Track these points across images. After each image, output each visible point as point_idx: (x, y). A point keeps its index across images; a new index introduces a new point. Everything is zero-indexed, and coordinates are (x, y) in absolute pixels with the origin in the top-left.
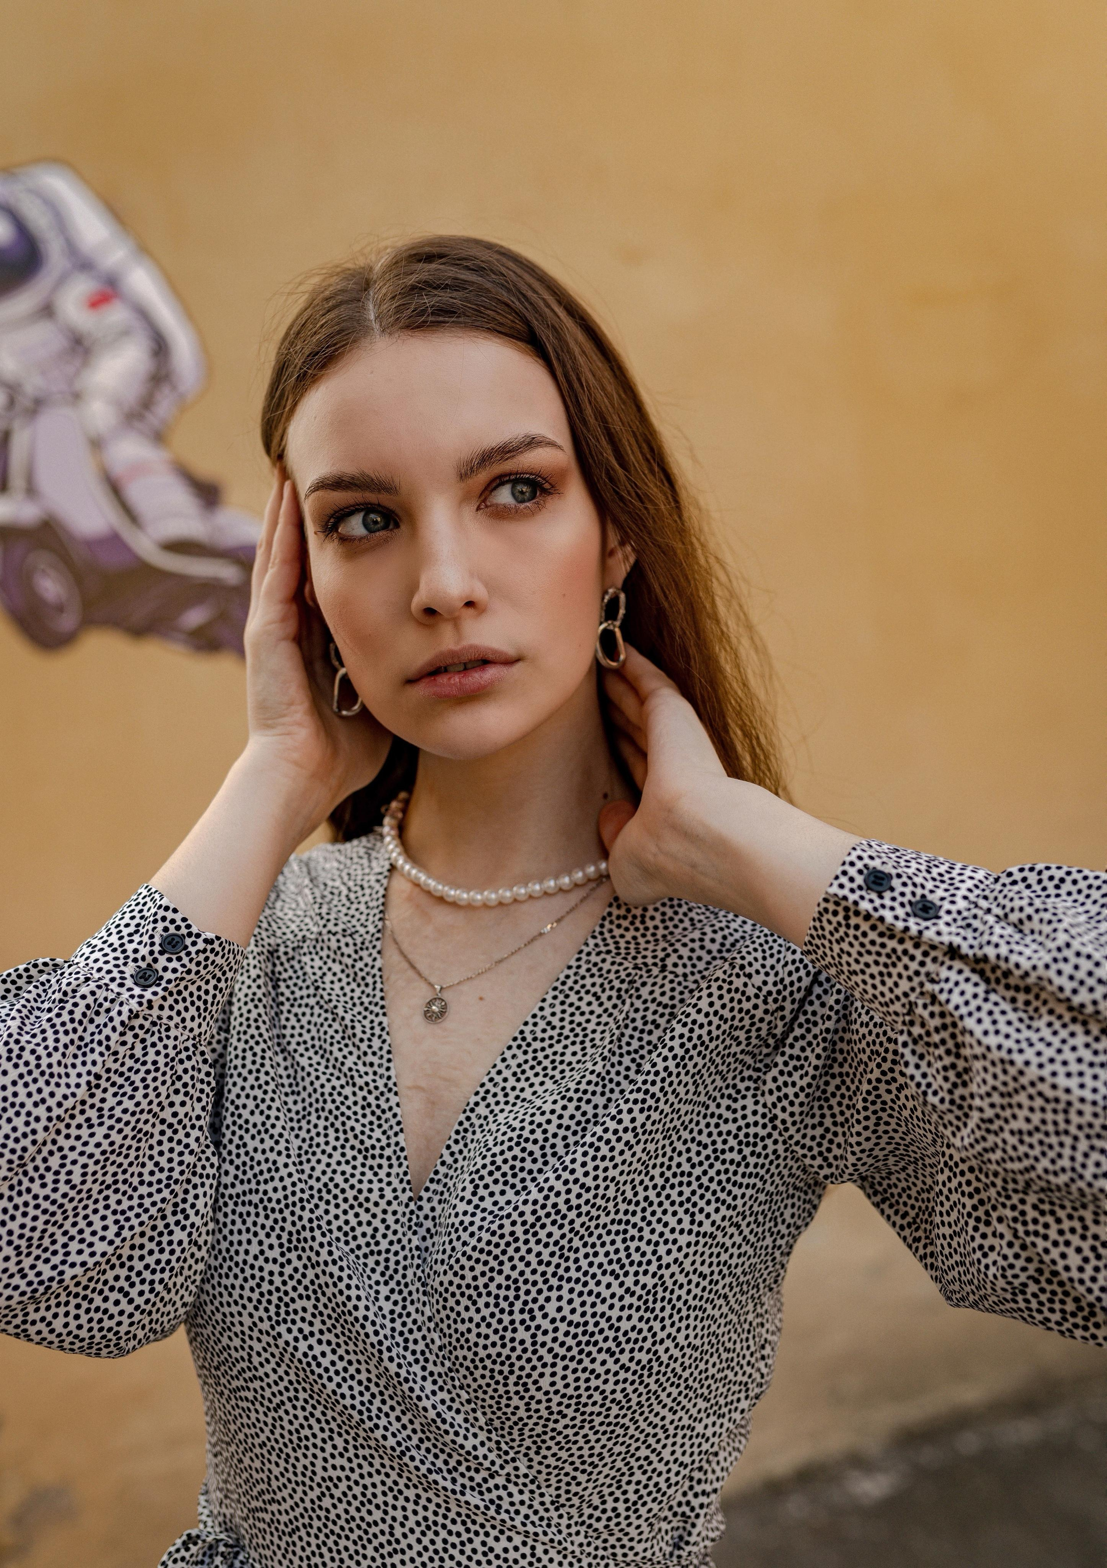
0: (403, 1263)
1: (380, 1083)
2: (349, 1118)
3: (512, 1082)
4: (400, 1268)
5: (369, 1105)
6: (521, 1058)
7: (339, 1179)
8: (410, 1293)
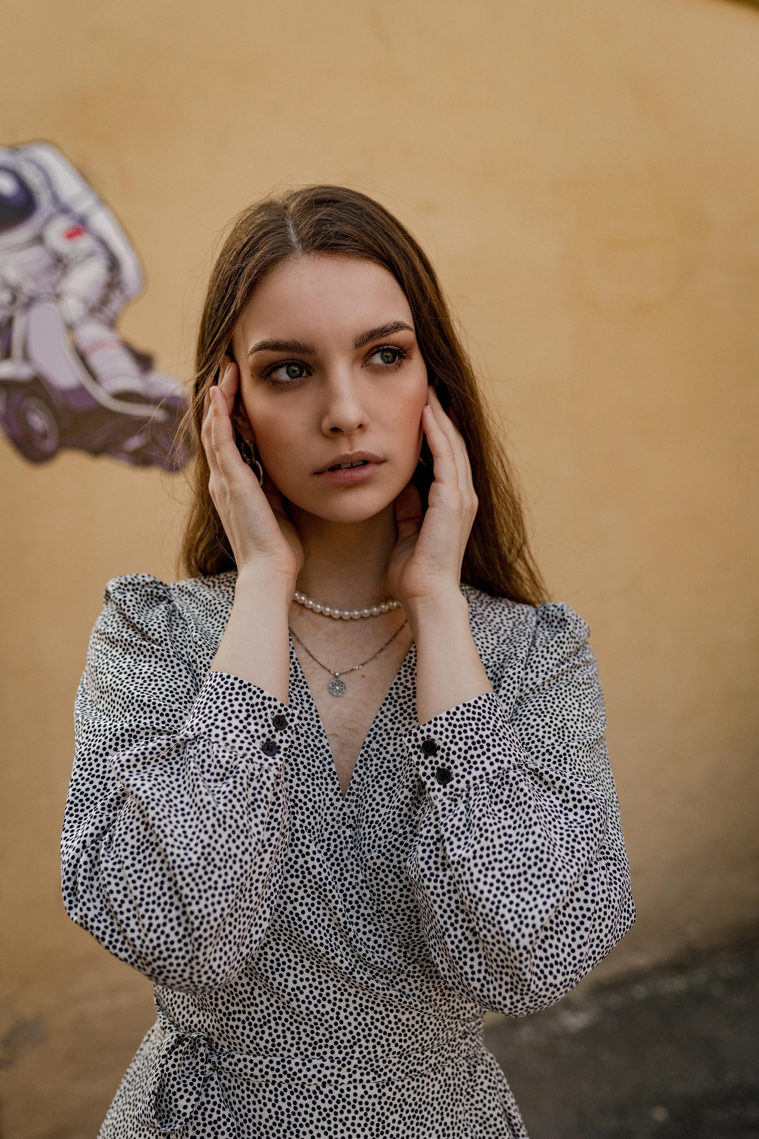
0: (340, 846)
1: (314, 730)
2: (298, 756)
3: (390, 725)
4: (338, 849)
5: (309, 745)
6: (393, 710)
7: (301, 796)
8: (346, 865)
